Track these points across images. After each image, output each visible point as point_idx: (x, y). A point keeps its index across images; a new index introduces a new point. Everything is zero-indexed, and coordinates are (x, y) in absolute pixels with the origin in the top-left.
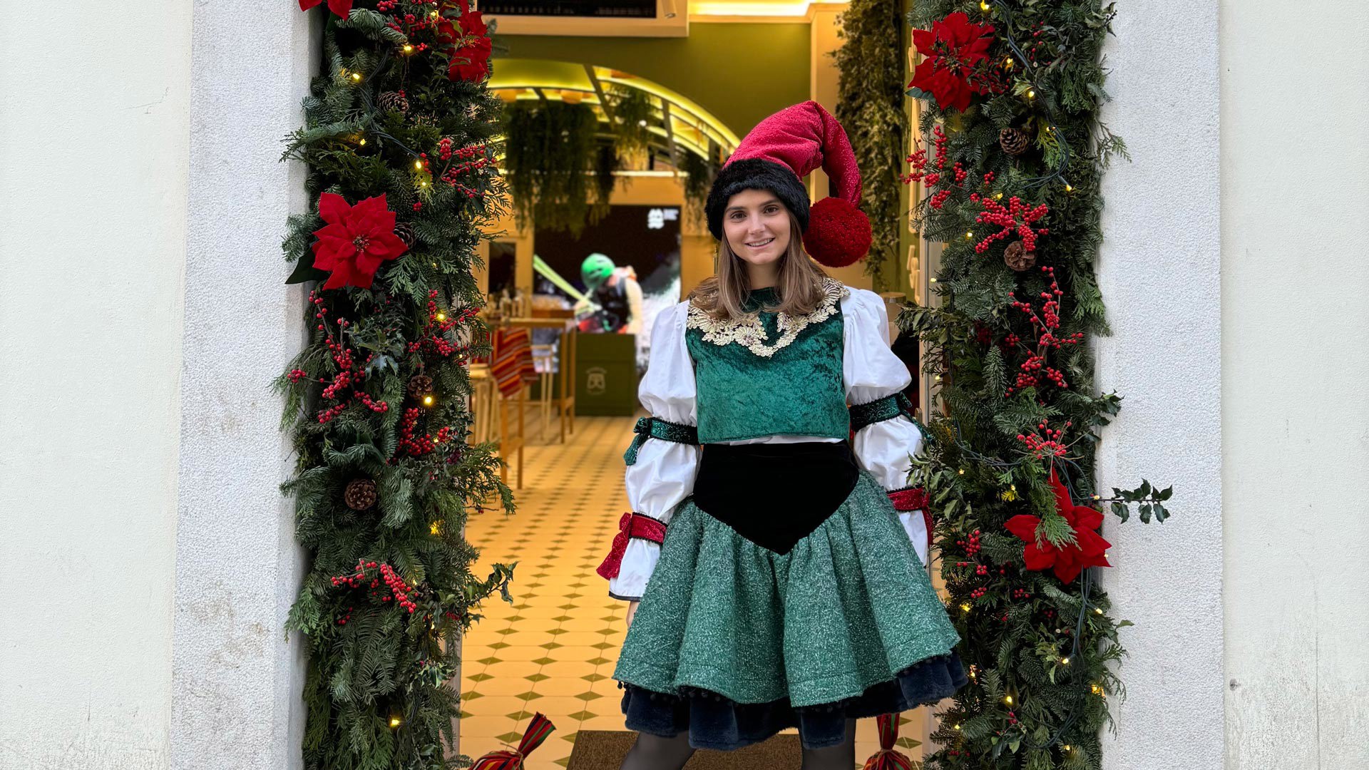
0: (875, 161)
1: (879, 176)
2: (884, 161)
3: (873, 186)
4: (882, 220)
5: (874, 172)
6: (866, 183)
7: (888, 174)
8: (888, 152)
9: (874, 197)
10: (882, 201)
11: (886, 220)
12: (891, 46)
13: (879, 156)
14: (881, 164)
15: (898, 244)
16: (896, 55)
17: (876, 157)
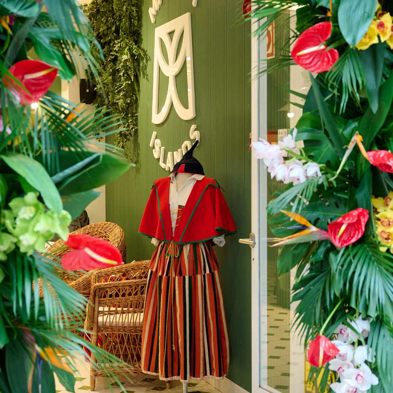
0: (122, 78)
1: (125, 87)
2: (128, 78)
3: (121, 94)
4: (127, 114)
5: (122, 85)
6: (116, 91)
7: (131, 85)
8: (131, 73)
9: (121, 101)
10: (127, 104)
11: (129, 115)
12: (133, 5)
13: (125, 75)
14: (126, 80)
15: (136, 131)
16: (137, 11)
17: (123, 75)
